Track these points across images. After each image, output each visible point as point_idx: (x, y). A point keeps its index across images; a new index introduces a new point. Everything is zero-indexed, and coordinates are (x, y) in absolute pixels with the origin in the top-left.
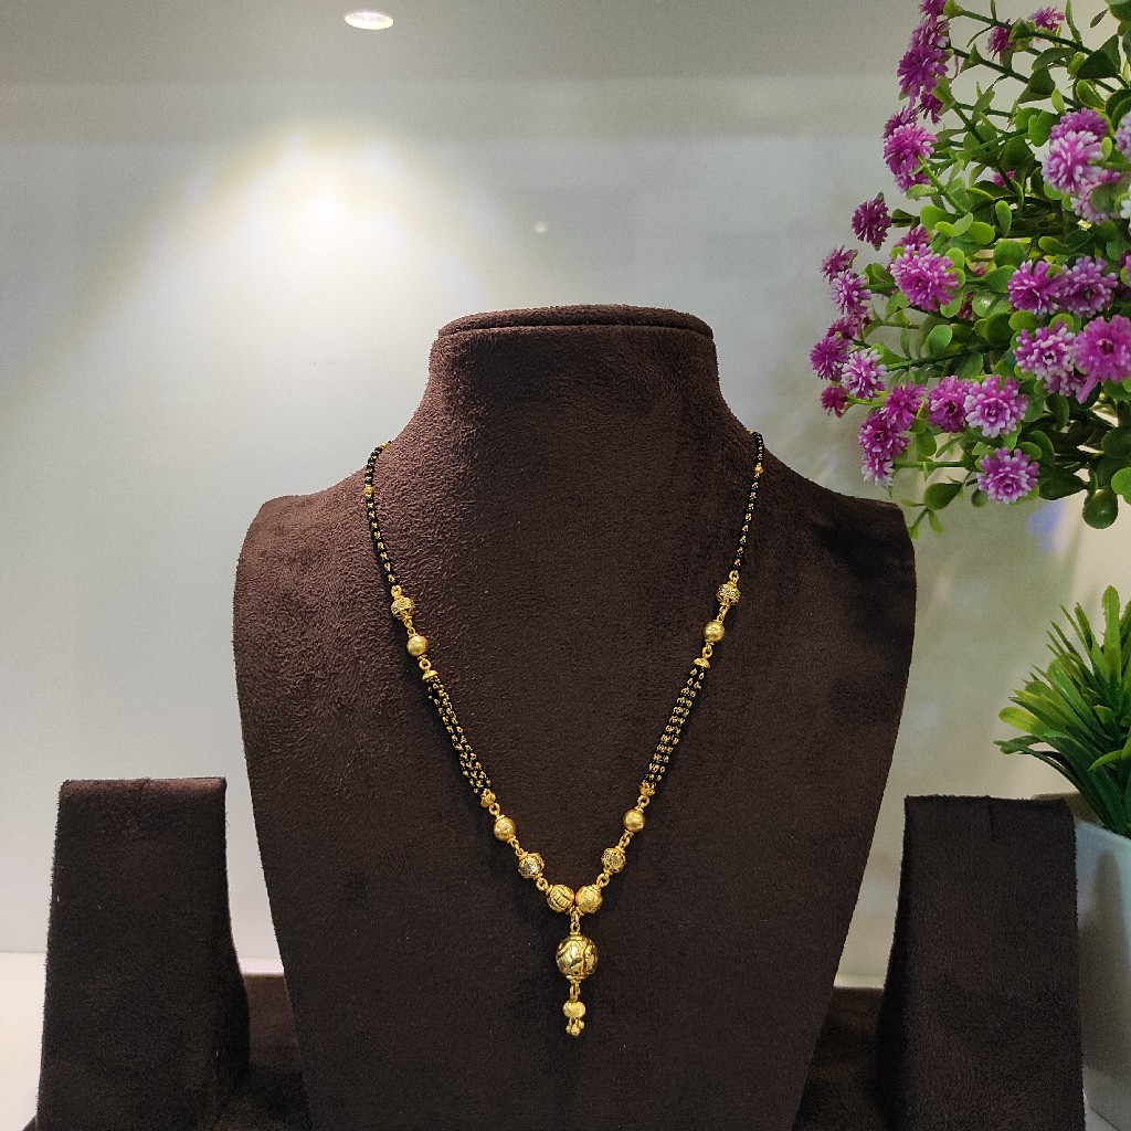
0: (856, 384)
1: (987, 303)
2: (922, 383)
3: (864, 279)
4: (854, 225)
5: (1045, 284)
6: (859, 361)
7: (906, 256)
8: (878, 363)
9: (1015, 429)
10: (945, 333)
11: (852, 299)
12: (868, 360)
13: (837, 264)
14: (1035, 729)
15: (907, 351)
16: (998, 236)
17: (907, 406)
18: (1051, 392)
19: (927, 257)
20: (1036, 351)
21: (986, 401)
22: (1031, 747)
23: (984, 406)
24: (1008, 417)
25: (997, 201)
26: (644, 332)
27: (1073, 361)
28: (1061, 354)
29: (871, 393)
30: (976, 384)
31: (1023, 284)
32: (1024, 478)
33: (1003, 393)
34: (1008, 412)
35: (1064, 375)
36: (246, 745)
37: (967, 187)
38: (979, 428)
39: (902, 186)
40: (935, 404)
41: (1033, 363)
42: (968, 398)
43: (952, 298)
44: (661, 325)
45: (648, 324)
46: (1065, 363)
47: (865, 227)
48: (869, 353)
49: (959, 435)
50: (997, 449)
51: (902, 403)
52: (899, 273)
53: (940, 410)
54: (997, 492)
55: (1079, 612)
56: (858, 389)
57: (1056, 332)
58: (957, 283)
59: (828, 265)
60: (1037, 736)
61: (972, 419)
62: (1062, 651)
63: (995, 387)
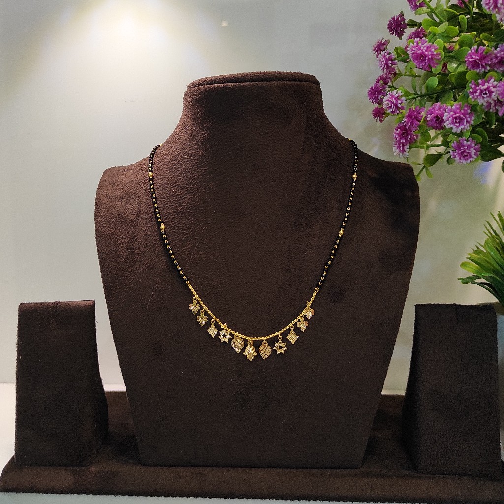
0: (390, 107)
1: (455, 66)
2: (422, 106)
3: (394, 55)
4: (388, 28)
5: (483, 57)
6: (392, 96)
7: (415, 44)
8: (402, 96)
9: (468, 129)
10: (434, 81)
11: (389, 65)
12: (397, 95)
13: (380, 47)
14: (477, 272)
15: (415, 90)
16: (461, 32)
17: (416, 118)
18: (486, 110)
19: (425, 44)
20: (479, 91)
21: (454, 116)
22: (476, 280)
23: (454, 118)
24: (465, 123)
25: (460, 15)
26: (287, 85)
27: (497, 95)
28: (491, 92)
29: (398, 112)
30: (450, 107)
31: (473, 58)
32: (473, 152)
33: (462, 111)
34: (465, 120)
35: (492, 102)
36: (104, 285)
37: (445, 8)
38: (451, 129)
39: (413, 8)
40: (429, 117)
41: (477, 96)
42: (446, 114)
43: (437, 64)
44: (296, 80)
45: (290, 80)
46: (493, 96)
47: (394, 28)
48: (397, 92)
49: (442, 131)
50: (460, 138)
51: (414, 117)
52: (412, 53)
53: (432, 120)
54: (460, 159)
55: (499, 215)
56: (392, 110)
57: (488, 82)
58: (440, 57)
59: (375, 47)
60: (480, 275)
61: (448, 124)
62: (491, 234)
63: (458, 108)
